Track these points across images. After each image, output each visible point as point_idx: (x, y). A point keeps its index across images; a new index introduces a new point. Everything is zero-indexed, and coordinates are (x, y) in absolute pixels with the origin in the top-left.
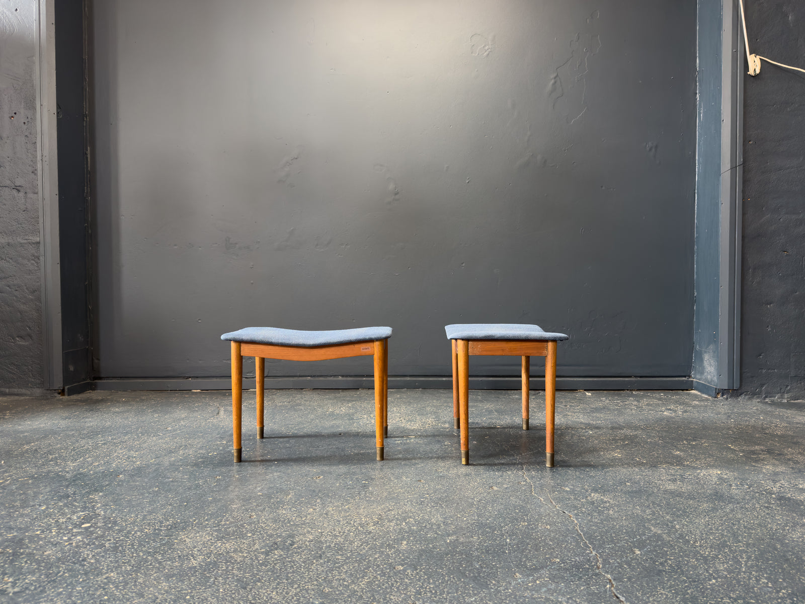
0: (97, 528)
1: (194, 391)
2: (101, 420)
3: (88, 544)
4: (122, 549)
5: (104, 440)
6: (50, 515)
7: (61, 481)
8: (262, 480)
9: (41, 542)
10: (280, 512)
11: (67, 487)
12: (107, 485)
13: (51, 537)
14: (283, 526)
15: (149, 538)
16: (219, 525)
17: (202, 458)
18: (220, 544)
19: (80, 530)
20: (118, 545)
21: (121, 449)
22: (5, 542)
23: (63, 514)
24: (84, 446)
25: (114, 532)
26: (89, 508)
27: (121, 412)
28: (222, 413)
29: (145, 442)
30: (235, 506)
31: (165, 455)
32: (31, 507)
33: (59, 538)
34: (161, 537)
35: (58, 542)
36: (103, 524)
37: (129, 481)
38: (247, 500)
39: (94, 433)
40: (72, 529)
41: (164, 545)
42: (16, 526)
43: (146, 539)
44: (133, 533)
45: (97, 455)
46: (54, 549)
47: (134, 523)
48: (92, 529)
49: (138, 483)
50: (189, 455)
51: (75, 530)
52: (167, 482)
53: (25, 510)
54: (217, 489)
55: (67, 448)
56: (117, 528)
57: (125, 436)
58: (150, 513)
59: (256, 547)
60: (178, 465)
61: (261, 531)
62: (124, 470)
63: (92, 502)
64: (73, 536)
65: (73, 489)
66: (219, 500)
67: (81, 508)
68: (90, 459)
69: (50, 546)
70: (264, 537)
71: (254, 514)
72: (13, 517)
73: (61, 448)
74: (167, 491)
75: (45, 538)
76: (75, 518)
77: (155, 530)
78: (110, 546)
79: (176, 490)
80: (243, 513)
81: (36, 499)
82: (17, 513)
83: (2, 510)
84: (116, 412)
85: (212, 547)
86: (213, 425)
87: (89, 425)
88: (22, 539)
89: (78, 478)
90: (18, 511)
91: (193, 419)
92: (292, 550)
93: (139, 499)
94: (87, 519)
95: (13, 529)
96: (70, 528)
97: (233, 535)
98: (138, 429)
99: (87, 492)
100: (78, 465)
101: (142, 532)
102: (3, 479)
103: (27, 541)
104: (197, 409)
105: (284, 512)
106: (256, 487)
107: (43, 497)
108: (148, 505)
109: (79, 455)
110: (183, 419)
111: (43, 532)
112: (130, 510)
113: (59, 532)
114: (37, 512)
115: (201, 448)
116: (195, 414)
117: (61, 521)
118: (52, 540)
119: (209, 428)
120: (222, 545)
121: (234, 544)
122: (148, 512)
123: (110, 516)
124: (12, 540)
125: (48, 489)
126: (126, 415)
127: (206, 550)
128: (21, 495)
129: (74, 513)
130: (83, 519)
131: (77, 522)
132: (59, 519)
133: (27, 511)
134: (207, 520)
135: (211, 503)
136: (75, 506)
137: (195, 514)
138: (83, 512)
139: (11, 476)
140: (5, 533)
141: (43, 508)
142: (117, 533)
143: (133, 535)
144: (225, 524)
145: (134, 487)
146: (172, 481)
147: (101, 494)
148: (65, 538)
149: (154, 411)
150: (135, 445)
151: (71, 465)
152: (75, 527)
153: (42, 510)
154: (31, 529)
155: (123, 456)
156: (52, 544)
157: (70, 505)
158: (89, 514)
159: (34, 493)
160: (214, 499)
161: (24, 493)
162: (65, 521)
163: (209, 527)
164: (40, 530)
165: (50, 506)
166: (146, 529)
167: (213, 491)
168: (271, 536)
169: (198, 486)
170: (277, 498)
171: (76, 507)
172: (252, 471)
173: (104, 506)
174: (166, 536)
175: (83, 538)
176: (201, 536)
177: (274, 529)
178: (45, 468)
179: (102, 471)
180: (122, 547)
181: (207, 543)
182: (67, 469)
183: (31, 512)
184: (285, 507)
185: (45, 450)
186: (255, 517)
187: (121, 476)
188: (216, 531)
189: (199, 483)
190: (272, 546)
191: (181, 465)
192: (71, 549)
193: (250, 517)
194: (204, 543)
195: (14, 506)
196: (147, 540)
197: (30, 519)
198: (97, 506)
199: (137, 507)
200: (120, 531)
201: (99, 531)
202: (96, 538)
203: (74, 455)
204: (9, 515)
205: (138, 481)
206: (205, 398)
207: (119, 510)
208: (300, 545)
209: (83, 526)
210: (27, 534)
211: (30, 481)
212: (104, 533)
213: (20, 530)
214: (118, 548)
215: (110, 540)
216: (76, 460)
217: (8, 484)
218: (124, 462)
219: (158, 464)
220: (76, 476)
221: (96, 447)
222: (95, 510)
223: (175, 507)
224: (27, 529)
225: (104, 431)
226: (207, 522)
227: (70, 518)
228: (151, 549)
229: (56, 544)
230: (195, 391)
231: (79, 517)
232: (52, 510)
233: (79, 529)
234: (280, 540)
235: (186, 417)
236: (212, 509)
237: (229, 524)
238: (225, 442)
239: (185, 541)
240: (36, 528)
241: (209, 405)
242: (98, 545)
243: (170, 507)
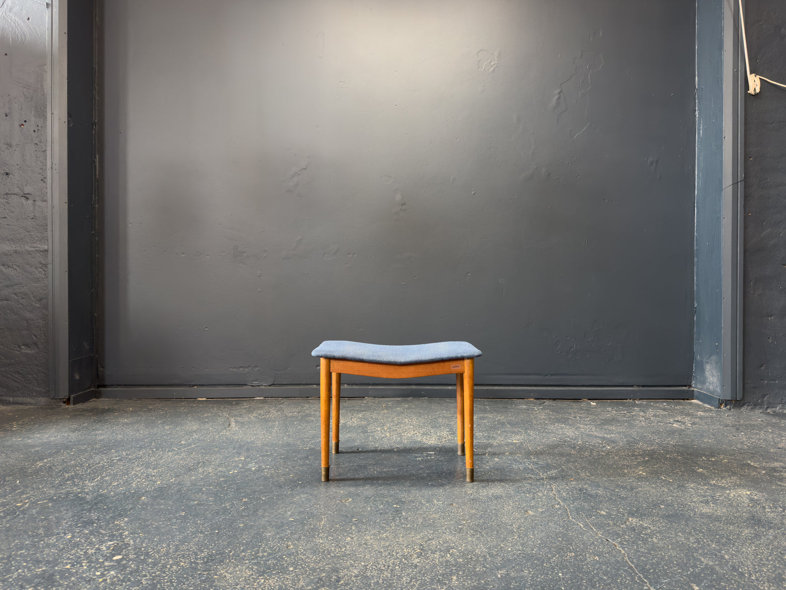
0: (129, 561)
1: (199, 399)
2: (113, 432)
3: (123, 581)
4: (161, 587)
5: (119, 456)
6: (77, 545)
7: (81, 504)
8: (291, 503)
9: (73, 579)
10: (318, 541)
11: (90, 511)
12: (131, 509)
13: (83, 572)
14: (323, 558)
15: (187, 574)
16: (257, 557)
17: (223, 477)
18: (263, 580)
19: (112, 564)
20: (155, 581)
21: (138, 466)
22: (35, 578)
23: (91, 544)
24: (99, 463)
25: (148, 565)
26: (117, 537)
27: (130, 423)
28: (233, 424)
29: (161, 459)
30: (269, 534)
31: (185, 474)
32: (56, 535)
33: (92, 573)
34: (199, 572)
35: (92, 578)
36: (135, 556)
37: (152, 505)
38: (280, 527)
39: (106, 448)
40: (103, 562)
41: (204, 581)
42: (44, 558)
43: (184, 574)
44: (168, 566)
45: (114, 473)
46: (88, 587)
47: (167, 554)
48: (124, 562)
49: (162, 507)
50: (210, 473)
51: (106, 564)
52: (193, 506)
53: (50, 539)
54: (247, 514)
55: (82, 465)
56: (150, 560)
57: (140, 451)
58: (182, 542)
59: (301, 584)
60: (201, 485)
61: (302, 564)
62: (146, 492)
63: (119, 530)
64: (105, 570)
65: (96, 513)
66: (252, 527)
67: (108, 536)
68: (107, 478)
69: (84, 583)
70: (307, 571)
71: (290, 543)
72: (39, 548)
73: (76, 466)
74: (195, 515)
75: (77, 572)
76: (104, 548)
77: (192, 563)
78: (147, 583)
79: (203, 515)
80: (279, 542)
81: (60, 526)
82: (42, 542)
83: (26, 540)
84: (125, 424)
85: (255, 584)
86: (227, 439)
87: (100, 438)
88: (53, 575)
89: (99, 501)
90: (42, 541)
91: (205, 432)
92: (340, 587)
93: (167, 525)
94: (117, 550)
95: (41, 562)
96: (101, 560)
97: (274, 569)
98: (151, 443)
99: (111, 517)
100: (97, 485)
101: (178, 565)
102: (21, 501)
103: (58, 577)
104: (207, 420)
105: (321, 541)
106: (286, 511)
107: (66, 523)
108: (178, 533)
109: (96, 473)
110: (195, 432)
111: (73, 565)
112: (160, 539)
113: (90, 565)
114: (63, 541)
115: (220, 465)
116: (207, 426)
117: (90, 552)
118: (84, 575)
119: (223, 442)
120: (265, 581)
121: (277, 580)
122: (180, 541)
123: (141, 546)
124: (42, 575)
125: (70, 514)
126: (136, 426)
127: (249, 587)
128: (42, 520)
129: (102, 542)
130: (113, 550)
131: (107, 553)
132: (88, 549)
133: (53, 540)
134: (243, 551)
135: (243, 530)
136: (102, 534)
137: (229, 544)
138: (111, 541)
139: (28, 498)
140: (33, 568)
141: (69, 537)
142: (151, 567)
143: (169, 569)
144: (263, 556)
145: (159, 512)
146: (198, 504)
147: (126, 519)
148: (98, 573)
149: (164, 423)
150: (152, 462)
151: (90, 485)
152: (106, 560)
153: (68, 539)
154: (60, 562)
155: (142, 474)
156: (85, 580)
157: (96, 532)
158: (118, 544)
159: (57, 518)
160: (246, 525)
161: (45, 519)
162: (95, 552)
163: (247, 559)
164: (70, 563)
165: (76, 534)
166: (182, 562)
167: (242, 516)
168: (314, 570)
169: (225, 510)
170: (310, 525)
171: (104, 535)
172: (277, 492)
173: (131, 534)
174: (204, 571)
175: (117, 573)
176: (241, 571)
177: (315, 562)
178: (63, 489)
179: (123, 492)
180: (161, 584)
181: (249, 580)
182: (86, 490)
183: (57, 542)
184: (321, 535)
185: (60, 468)
186: (292, 547)
187: (143, 498)
188: (255, 564)
189: (226, 507)
190: (317, 582)
191: (204, 485)
192: (106, 587)
193: (287, 548)
194: (246, 580)
195: (38, 535)
196: (185, 576)
197: (56, 550)
198: (125, 534)
199: (168, 535)
200: (155, 564)
201: (132, 564)
202: (131, 573)
203: (90, 473)
204: (34, 545)
205: (162, 504)
206: (213, 407)
207: (149, 539)
208: (346, 582)
209: (115, 558)
210: (56, 568)
211: (50, 504)
212: (138, 566)
213: (50, 564)
214: (157, 586)
215: (145, 576)
216: (93, 479)
217: (28, 508)
218: (145, 482)
219: (179, 484)
220: (96, 498)
221: (112, 464)
222: (124, 539)
223: (207, 535)
224: (55, 562)
225: (117, 445)
226: (243, 554)
227: (98, 549)
228: (191, 587)
229: (89, 581)
230: (201, 399)
231: (108, 548)
232: (78, 539)
233: (111, 562)
234: (324, 575)
235: (197, 430)
236: (246, 538)
237: (267, 556)
238: (243, 458)
239: (225, 576)
240: (65, 561)
241: (219, 416)
242: (134, 582)
243: (201, 535)
